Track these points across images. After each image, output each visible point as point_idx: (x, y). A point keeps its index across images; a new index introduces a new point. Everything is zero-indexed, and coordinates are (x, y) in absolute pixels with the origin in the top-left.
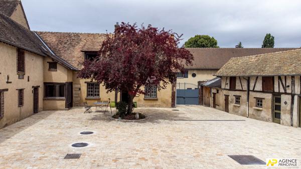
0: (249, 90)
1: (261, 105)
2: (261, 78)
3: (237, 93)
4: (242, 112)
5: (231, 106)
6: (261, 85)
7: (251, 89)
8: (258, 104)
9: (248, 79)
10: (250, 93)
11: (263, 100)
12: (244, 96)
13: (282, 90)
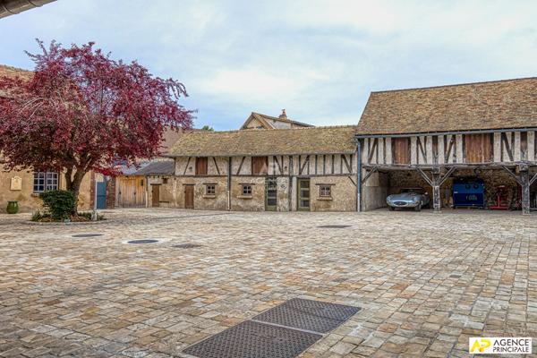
0: (230, 175)
1: (250, 192)
2: (250, 158)
3: (211, 180)
4: (219, 205)
5: (198, 200)
6: (250, 167)
7: (234, 173)
8: (245, 192)
9: (230, 160)
10: (233, 178)
11: (253, 187)
12: (222, 184)
13: (278, 173)
